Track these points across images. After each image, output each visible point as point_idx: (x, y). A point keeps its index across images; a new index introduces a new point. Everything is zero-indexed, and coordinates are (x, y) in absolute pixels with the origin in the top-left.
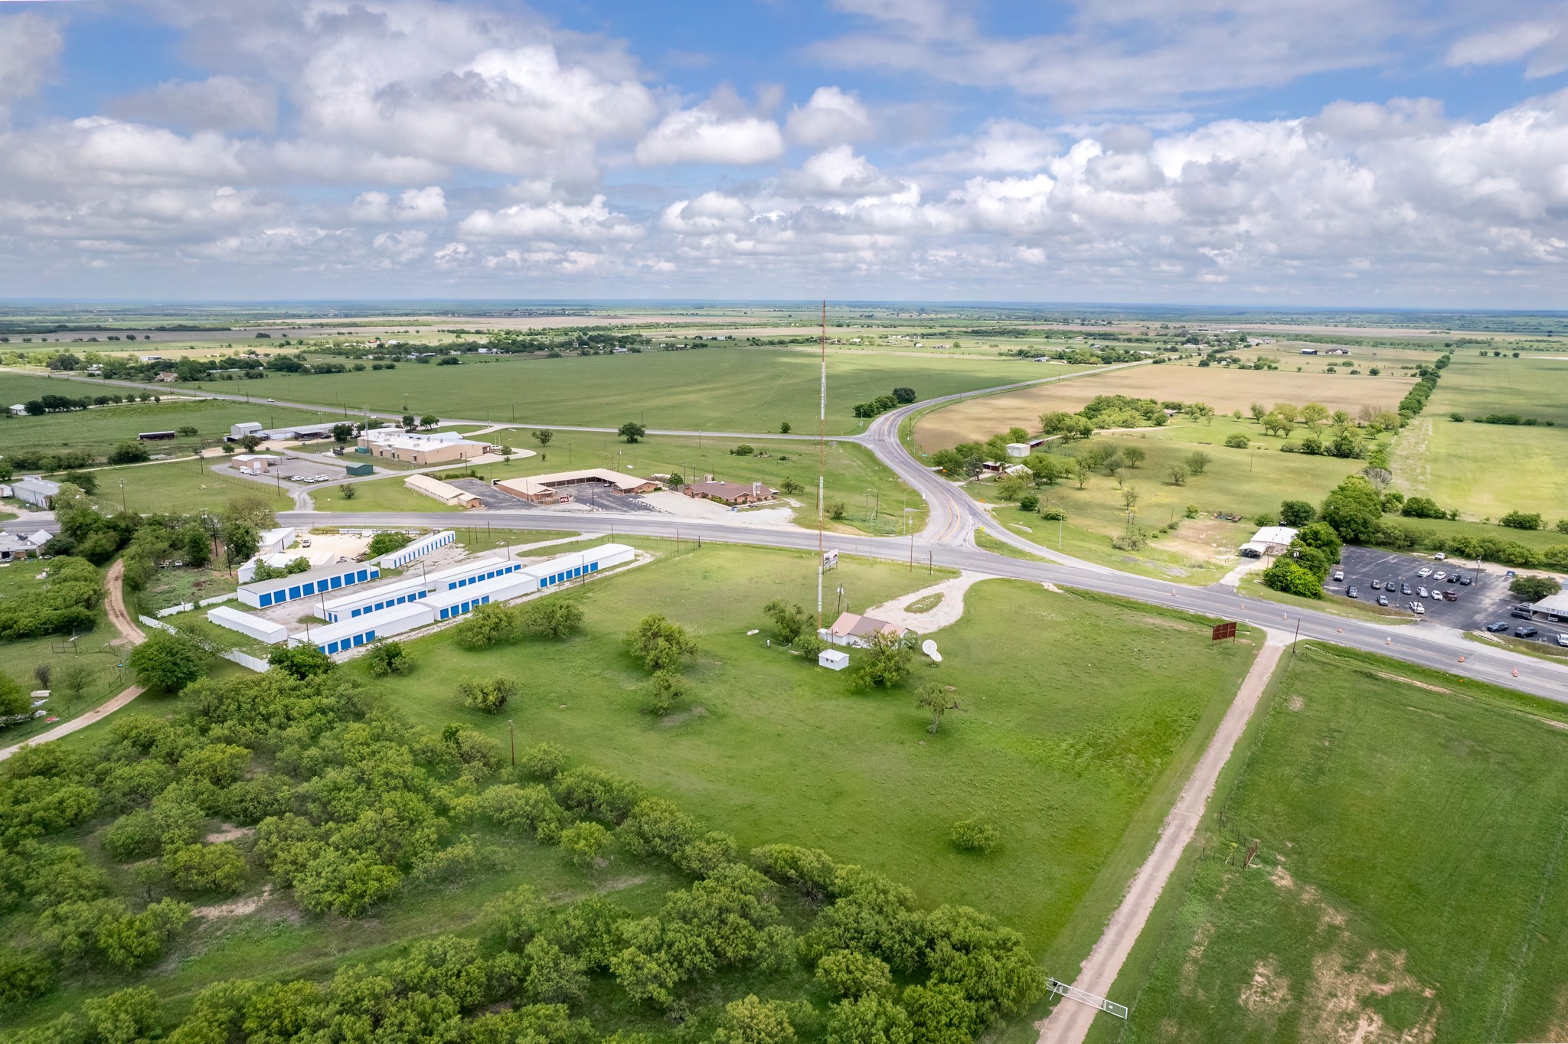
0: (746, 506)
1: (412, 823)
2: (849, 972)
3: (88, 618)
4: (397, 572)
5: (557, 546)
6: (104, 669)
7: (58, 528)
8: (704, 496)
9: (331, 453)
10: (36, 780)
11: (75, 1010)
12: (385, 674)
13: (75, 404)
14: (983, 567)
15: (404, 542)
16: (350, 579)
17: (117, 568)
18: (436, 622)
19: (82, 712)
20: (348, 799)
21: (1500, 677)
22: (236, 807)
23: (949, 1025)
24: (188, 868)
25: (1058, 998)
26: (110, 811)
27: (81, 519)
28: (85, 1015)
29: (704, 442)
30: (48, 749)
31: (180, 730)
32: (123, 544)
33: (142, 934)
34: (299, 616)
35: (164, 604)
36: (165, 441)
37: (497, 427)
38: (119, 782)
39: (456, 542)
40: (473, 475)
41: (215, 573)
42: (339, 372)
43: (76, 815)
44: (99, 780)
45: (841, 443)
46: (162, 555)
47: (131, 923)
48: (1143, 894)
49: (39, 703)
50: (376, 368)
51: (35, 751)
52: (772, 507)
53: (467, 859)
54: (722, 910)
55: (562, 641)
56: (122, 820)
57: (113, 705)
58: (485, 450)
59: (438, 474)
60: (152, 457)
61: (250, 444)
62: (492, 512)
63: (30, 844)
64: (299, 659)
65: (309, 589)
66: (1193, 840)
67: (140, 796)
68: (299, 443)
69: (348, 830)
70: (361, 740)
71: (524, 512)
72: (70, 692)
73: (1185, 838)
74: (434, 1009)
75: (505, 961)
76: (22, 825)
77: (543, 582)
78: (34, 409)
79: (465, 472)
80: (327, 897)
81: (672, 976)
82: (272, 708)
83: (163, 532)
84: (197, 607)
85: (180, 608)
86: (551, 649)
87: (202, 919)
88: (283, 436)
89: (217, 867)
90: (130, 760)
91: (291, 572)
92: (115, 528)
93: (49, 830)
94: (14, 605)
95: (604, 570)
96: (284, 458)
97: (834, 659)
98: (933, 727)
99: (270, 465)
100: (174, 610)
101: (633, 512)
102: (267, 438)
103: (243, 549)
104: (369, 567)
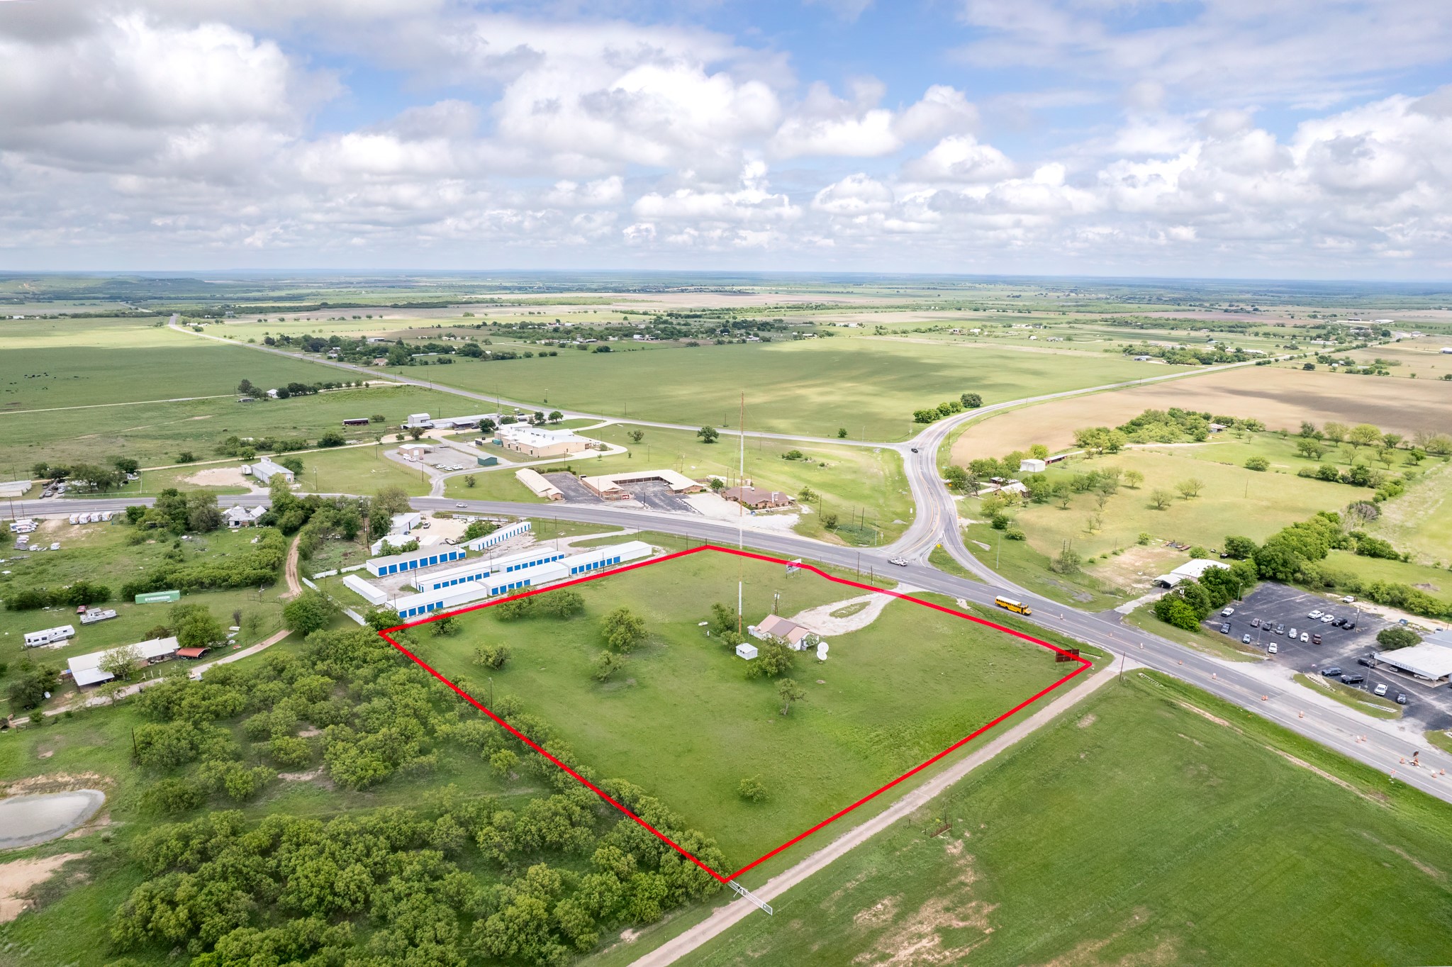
0: (763, 511)
1: (408, 738)
2: (608, 860)
3: (271, 577)
4: (479, 554)
5: (601, 539)
6: (272, 615)
7: (270, 504)
8: (736, 500)
9: (473, 444)
10: (215, 687)
11: (206, 816)
12: (439, 634)
13: (310, 389)
14: (919, 581)
15: (492, 529)
16: (443, 558)
17: (297, 540)
18: (489, 596)
19: (255, 643)
20: (377, 719)
21: (1284, 715)
22: (317, 717)
23: (650, 898)
24: (280, 750)
25: (740, 896)
26: (250, 710)
27: (283, 500)
28: (209, 820)
29: (764, 443)
30: (227, 667)
31: (299, 663)
32: (305, 521)
33: (244, 782)
34: (401, 585)
35: (320, 569)
36: (361, 427)
37: (610, 421)
38: (258, 693)
39: (530, 531)
40: (569, 469)
41: (358, 547)
42: (512, 358)
43: (233, 711)
44: (250, 689)
45: (883, 450)
46: (327, 531)
47: (242, 776)
48: (843, 845)
49: (230, 635)
50: (542, 355)
51: (220, 668)
52: (785, 513)
53: (430, 765)
54: (555, 814)
55: (566, 620)
56: (255, 717)
57: (272, 641)
58: (587, 447)
59: (542, 469)
60: (347, 442)
61: (416, 434)
62: (569, 505)
63: (205, 725)
64: (382, 621)
65: (413, 564)
66: (913, 813)
67: (267, 703)
68: (453, 432)
69: (371, 738)
70: (401, 681)
71: (592, 506)
72: (251, 630)
73: (906, 812)
74: (375, 845)
75: (424, 825)
76: (204, 713)
77: (574, 571)
78: (283, 394)
79: (563, 467)
80: (345, 776)
81: (511, 845)
82: (356, 654)
83: (332, 512)
84: (340, 573)
85: (328, 573)
86: (555, 625)
87: (282, 780)
88: (444, 426)
89: (294, 751)
90: (270, 679)
91: (404, 551)
92: (302, 508)
93: (217, 716)
94: (232, 564)
95: (625, 562)
96: (438, 446)
97: (747, 651)
98: (784, 711)
99: (426, 452)
100: (323, 575)
101: (673, 512)
102: (431, 427)
103: (381, 529)
104: (459, 550)
